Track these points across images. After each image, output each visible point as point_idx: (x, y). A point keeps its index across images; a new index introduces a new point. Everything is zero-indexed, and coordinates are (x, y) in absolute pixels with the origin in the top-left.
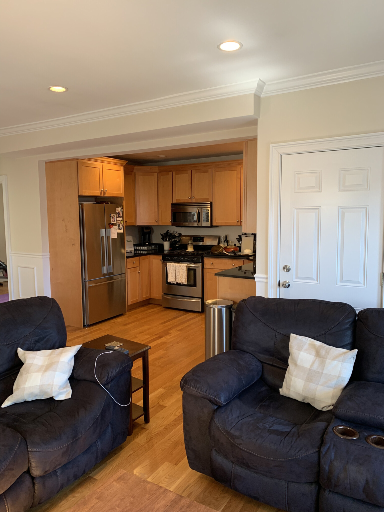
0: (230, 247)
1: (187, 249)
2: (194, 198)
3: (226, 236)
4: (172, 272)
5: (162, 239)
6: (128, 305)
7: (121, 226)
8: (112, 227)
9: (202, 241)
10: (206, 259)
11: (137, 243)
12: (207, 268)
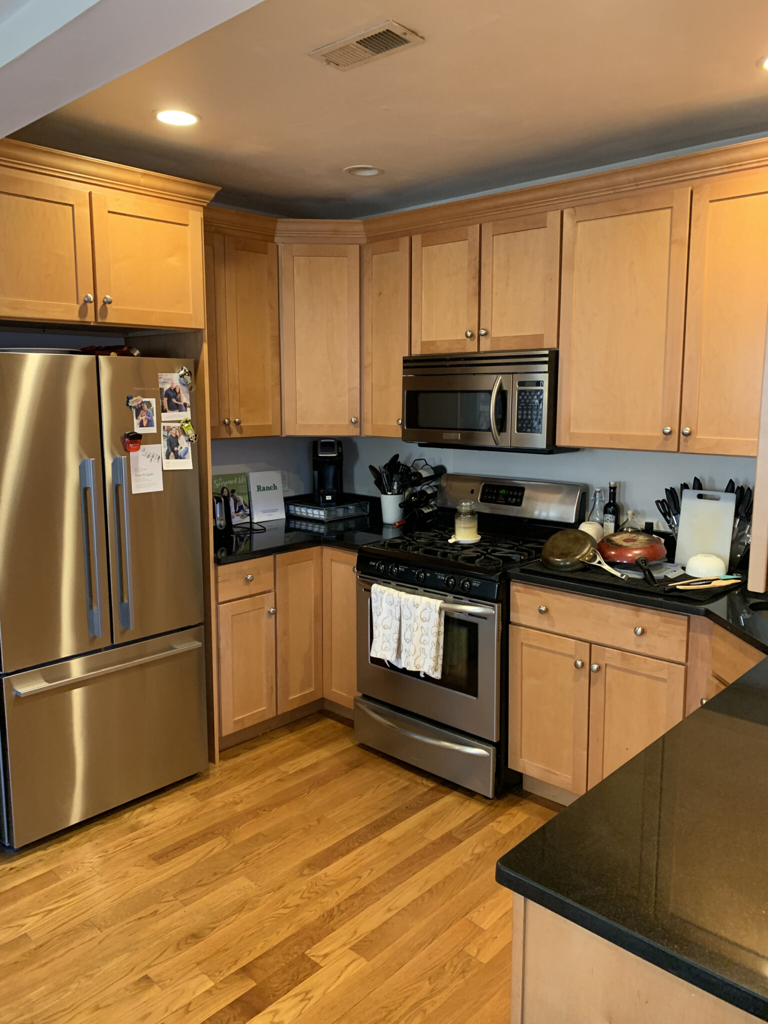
0: (626, 541)
1: (453, 532)
2: (486, 334)
3: (611, 488)
4: (387, 622)
5: (379, 483)
6: (220, 738)
7: (184, 444)
8: (138, 449)
9: (514, 500)
10: (519, 588)
11: (302, 493)
12: (523, 623)
